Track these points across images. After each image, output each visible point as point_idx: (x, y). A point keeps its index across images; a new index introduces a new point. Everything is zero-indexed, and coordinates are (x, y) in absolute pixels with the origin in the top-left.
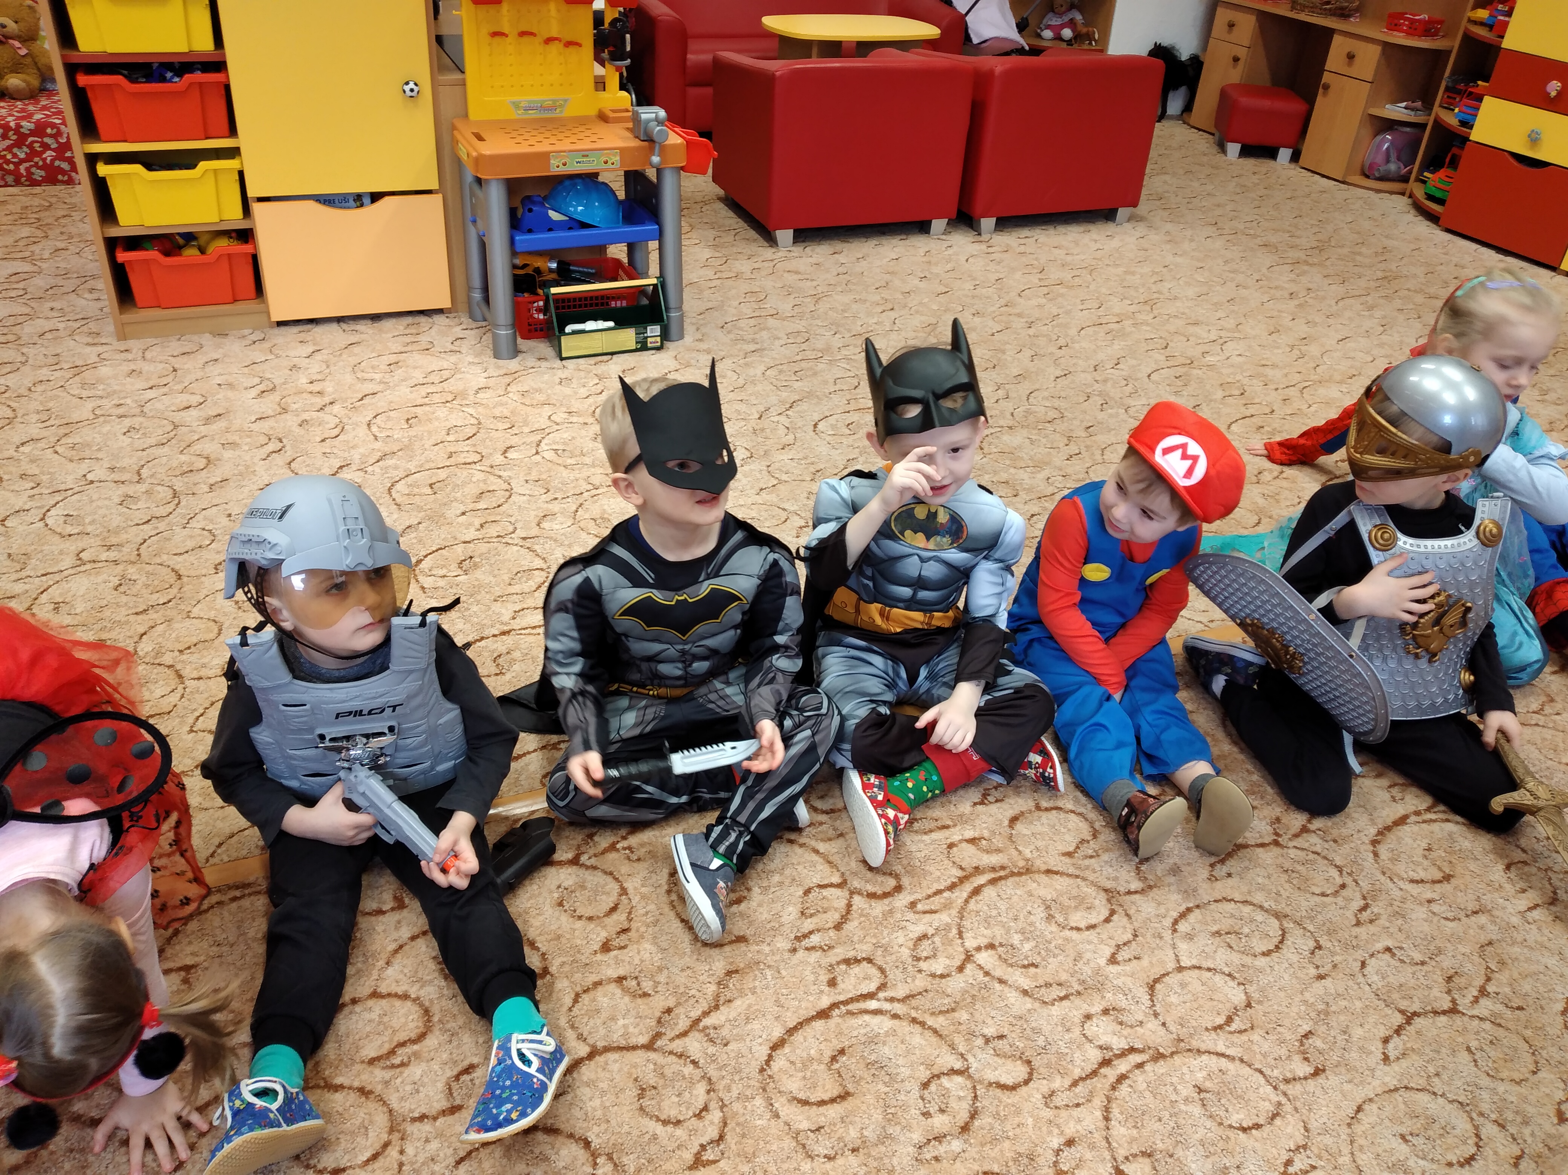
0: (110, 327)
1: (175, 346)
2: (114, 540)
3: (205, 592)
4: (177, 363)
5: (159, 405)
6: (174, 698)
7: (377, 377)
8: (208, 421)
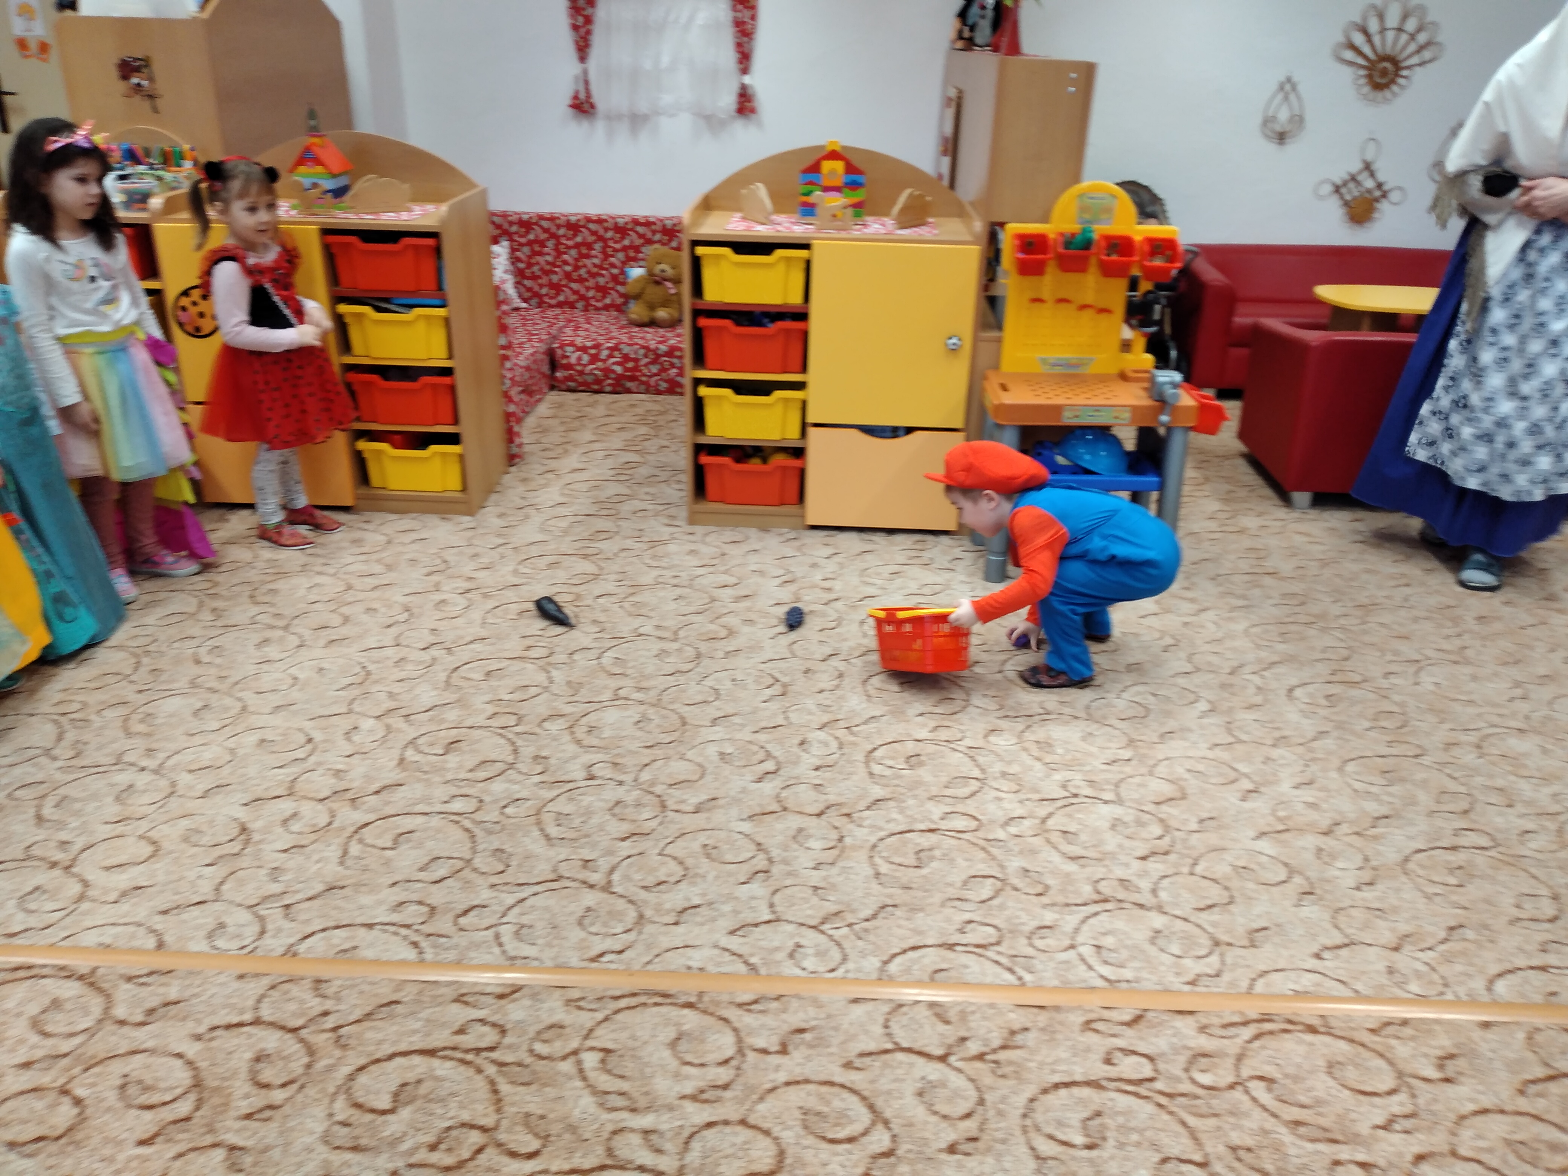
0: (683, 513)
1: (729, 534)
2: (644, 684)
3: (699, 740)
4: (728, 549)
5: (704, 581)
6: (653, 824)
7: (879, 582)
8: (738, 599)
